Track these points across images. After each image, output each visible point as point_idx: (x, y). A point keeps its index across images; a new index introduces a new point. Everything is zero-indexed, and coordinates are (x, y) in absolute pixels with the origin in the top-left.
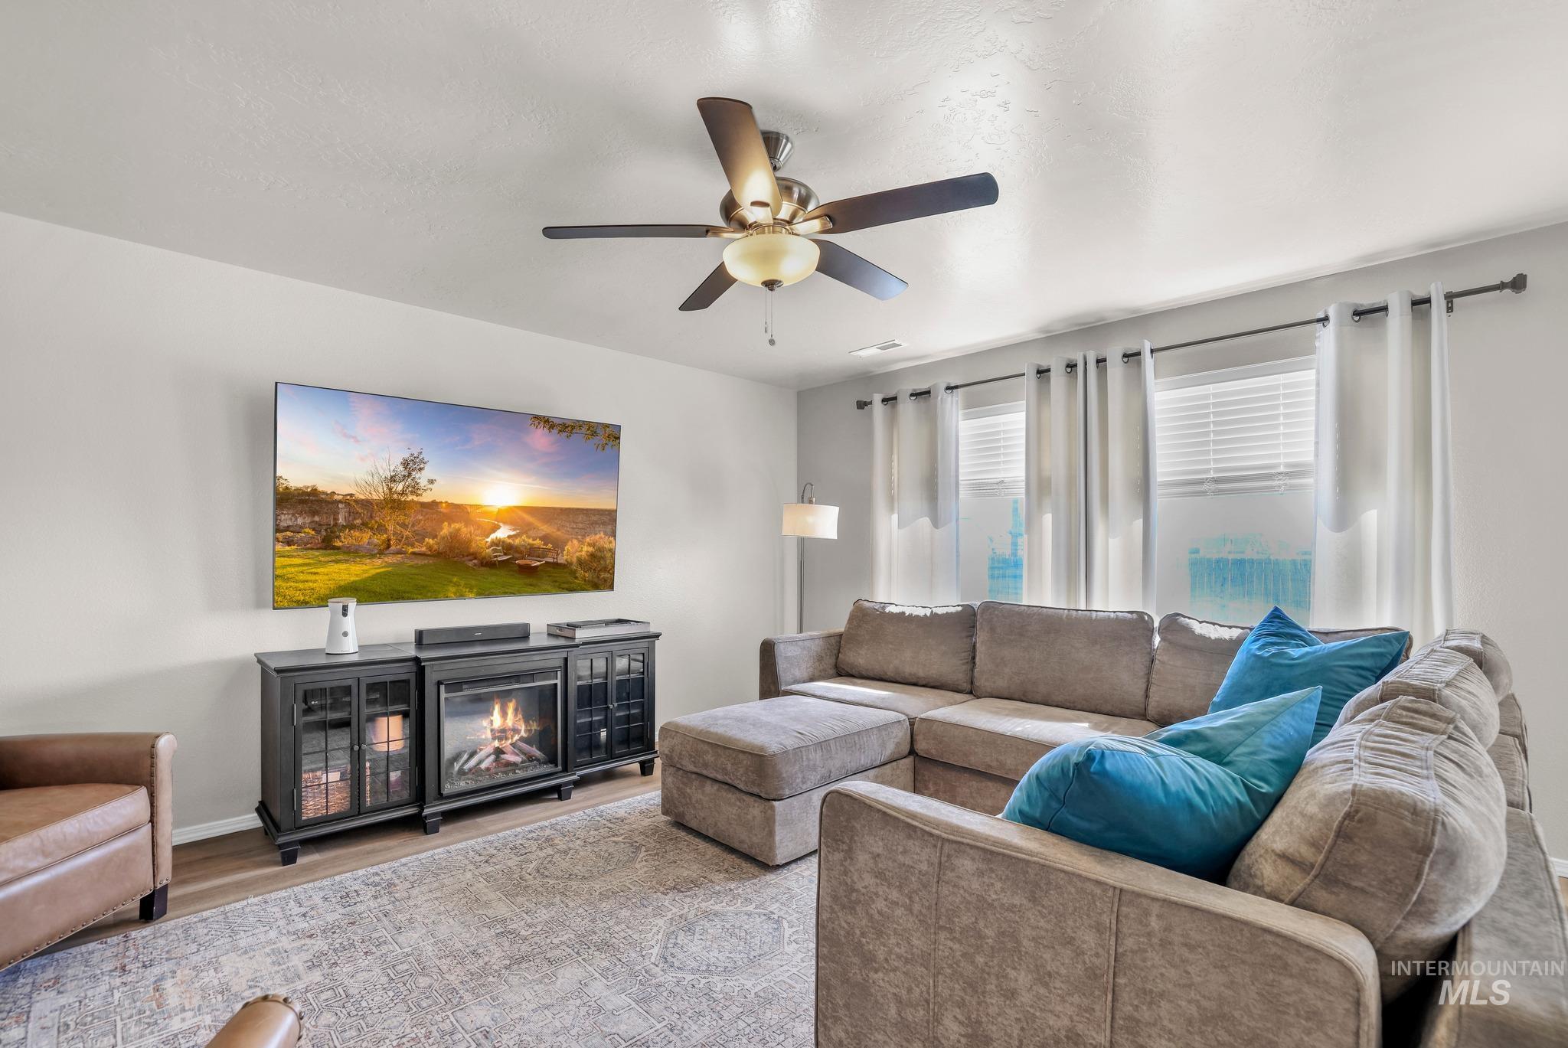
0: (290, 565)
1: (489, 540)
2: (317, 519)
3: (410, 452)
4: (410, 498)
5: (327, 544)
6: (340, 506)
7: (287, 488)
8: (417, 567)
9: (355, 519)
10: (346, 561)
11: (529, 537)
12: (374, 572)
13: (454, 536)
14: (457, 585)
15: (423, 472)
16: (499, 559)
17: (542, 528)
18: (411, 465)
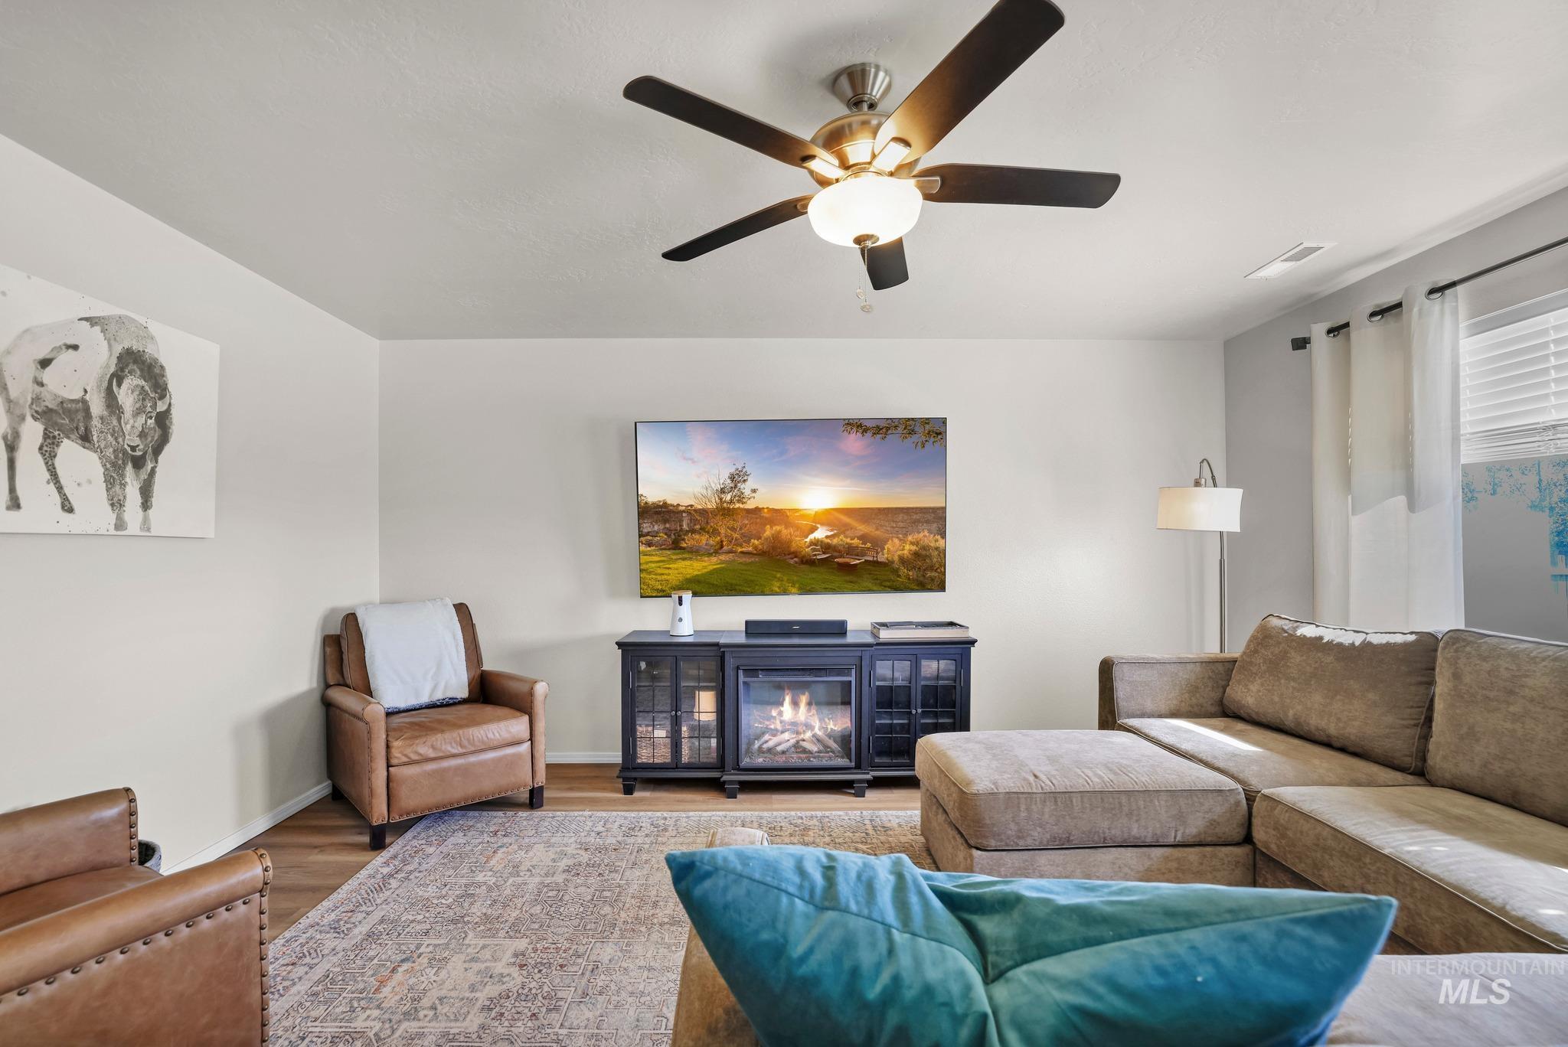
0: (651, 562)
1: (808, 540)
2: (667, 526)
3: (735, 467)
4: (737, 505)
5: (676, 546)
6: (684, 515)
7: (646, 503)
8: (746, 564)
9: (695, 525)
10: (690, 559)
11: (846, 537)
12: (711, 568)
13: (776, 537)
14: (780, 580)
15: (747, 483)
16: (819, 557)
17: (860, 527)
18: (737, 478)
